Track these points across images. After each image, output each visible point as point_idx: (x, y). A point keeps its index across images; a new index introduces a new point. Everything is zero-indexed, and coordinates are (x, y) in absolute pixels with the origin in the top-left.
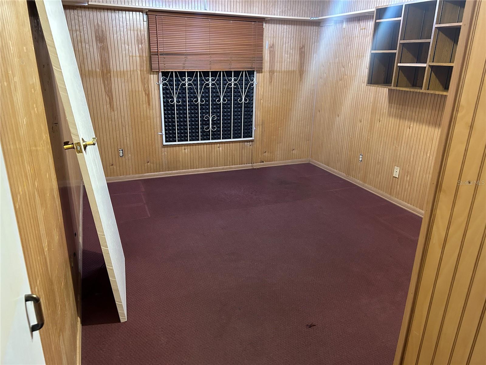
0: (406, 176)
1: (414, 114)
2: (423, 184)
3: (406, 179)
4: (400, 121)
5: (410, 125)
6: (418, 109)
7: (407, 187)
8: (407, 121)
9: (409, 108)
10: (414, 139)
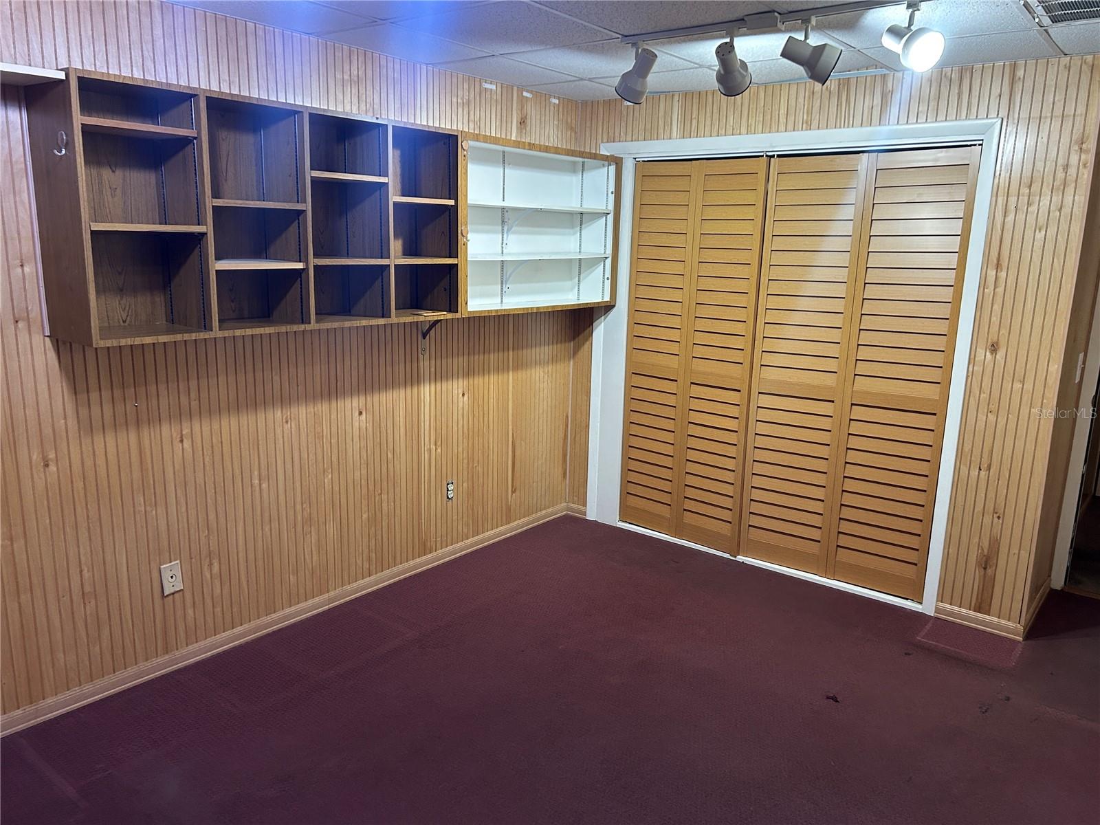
0: (206, 568)
1: (184, 400)
2: (260, 556)
3: (209, 576)
4: (139, 435)
5: (182, 431)
6: (193, 384)
7: (217, 591)
8: (168, 426)
9: (162, 387)
10: (204, 464)
